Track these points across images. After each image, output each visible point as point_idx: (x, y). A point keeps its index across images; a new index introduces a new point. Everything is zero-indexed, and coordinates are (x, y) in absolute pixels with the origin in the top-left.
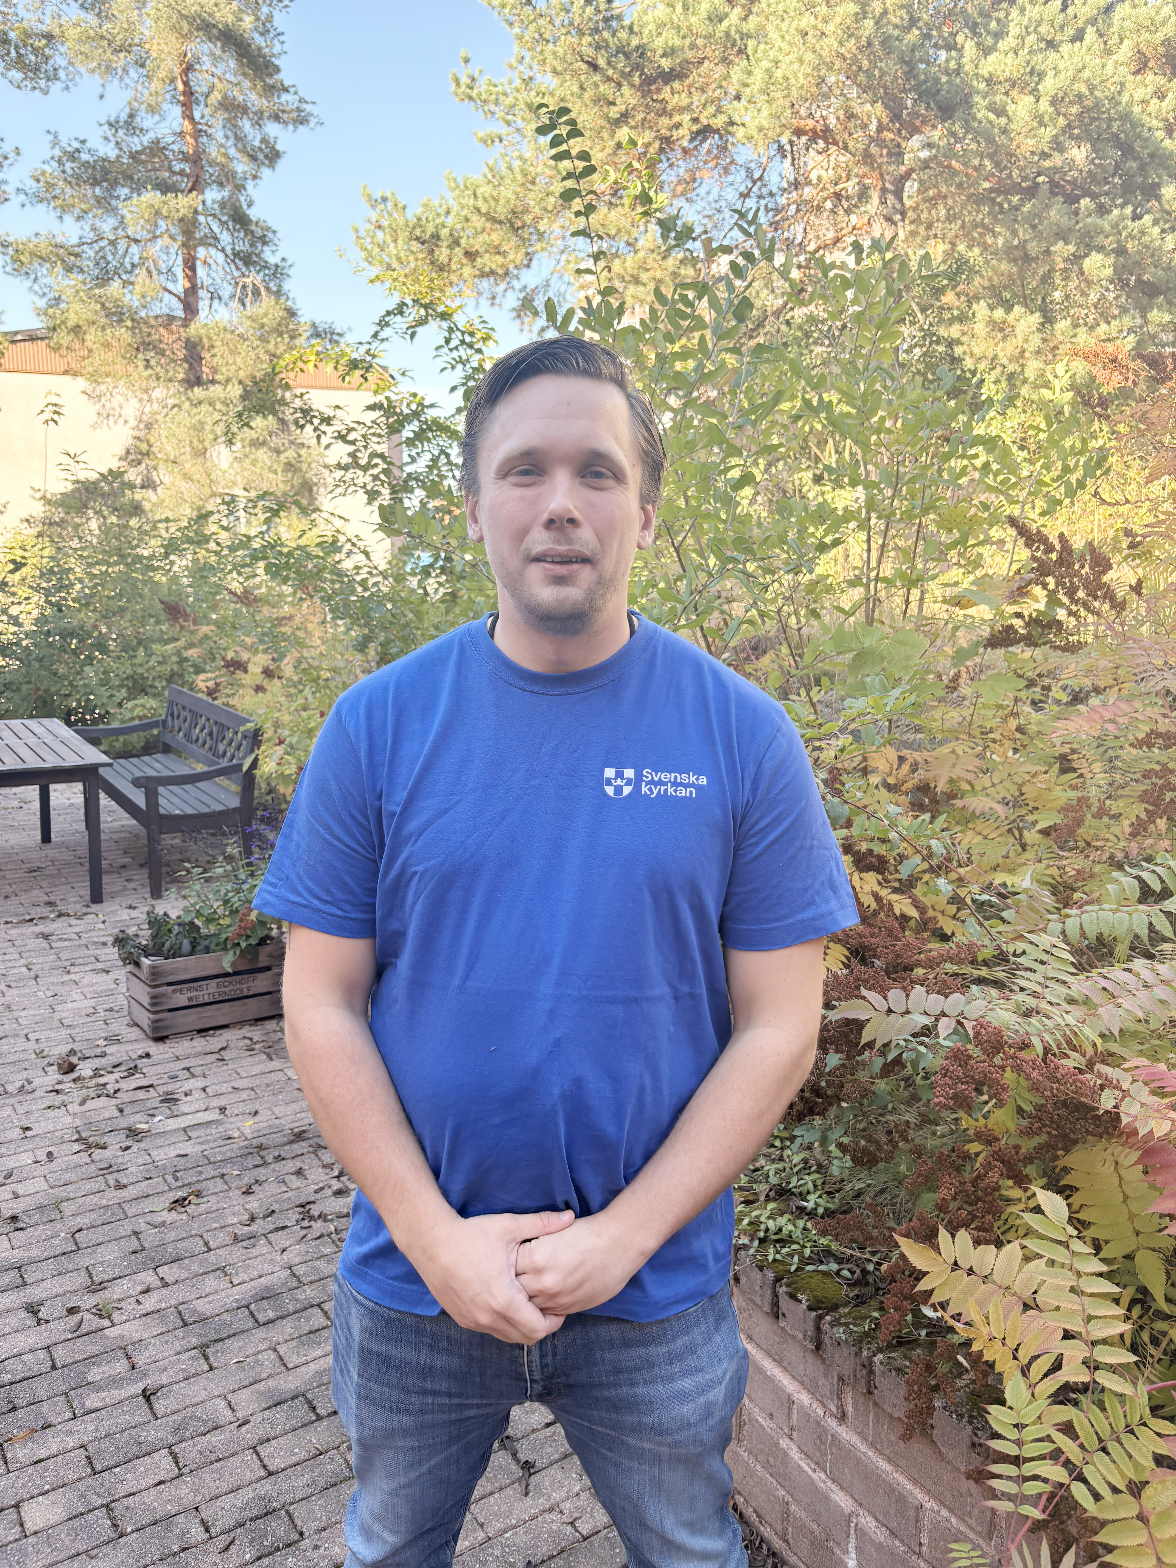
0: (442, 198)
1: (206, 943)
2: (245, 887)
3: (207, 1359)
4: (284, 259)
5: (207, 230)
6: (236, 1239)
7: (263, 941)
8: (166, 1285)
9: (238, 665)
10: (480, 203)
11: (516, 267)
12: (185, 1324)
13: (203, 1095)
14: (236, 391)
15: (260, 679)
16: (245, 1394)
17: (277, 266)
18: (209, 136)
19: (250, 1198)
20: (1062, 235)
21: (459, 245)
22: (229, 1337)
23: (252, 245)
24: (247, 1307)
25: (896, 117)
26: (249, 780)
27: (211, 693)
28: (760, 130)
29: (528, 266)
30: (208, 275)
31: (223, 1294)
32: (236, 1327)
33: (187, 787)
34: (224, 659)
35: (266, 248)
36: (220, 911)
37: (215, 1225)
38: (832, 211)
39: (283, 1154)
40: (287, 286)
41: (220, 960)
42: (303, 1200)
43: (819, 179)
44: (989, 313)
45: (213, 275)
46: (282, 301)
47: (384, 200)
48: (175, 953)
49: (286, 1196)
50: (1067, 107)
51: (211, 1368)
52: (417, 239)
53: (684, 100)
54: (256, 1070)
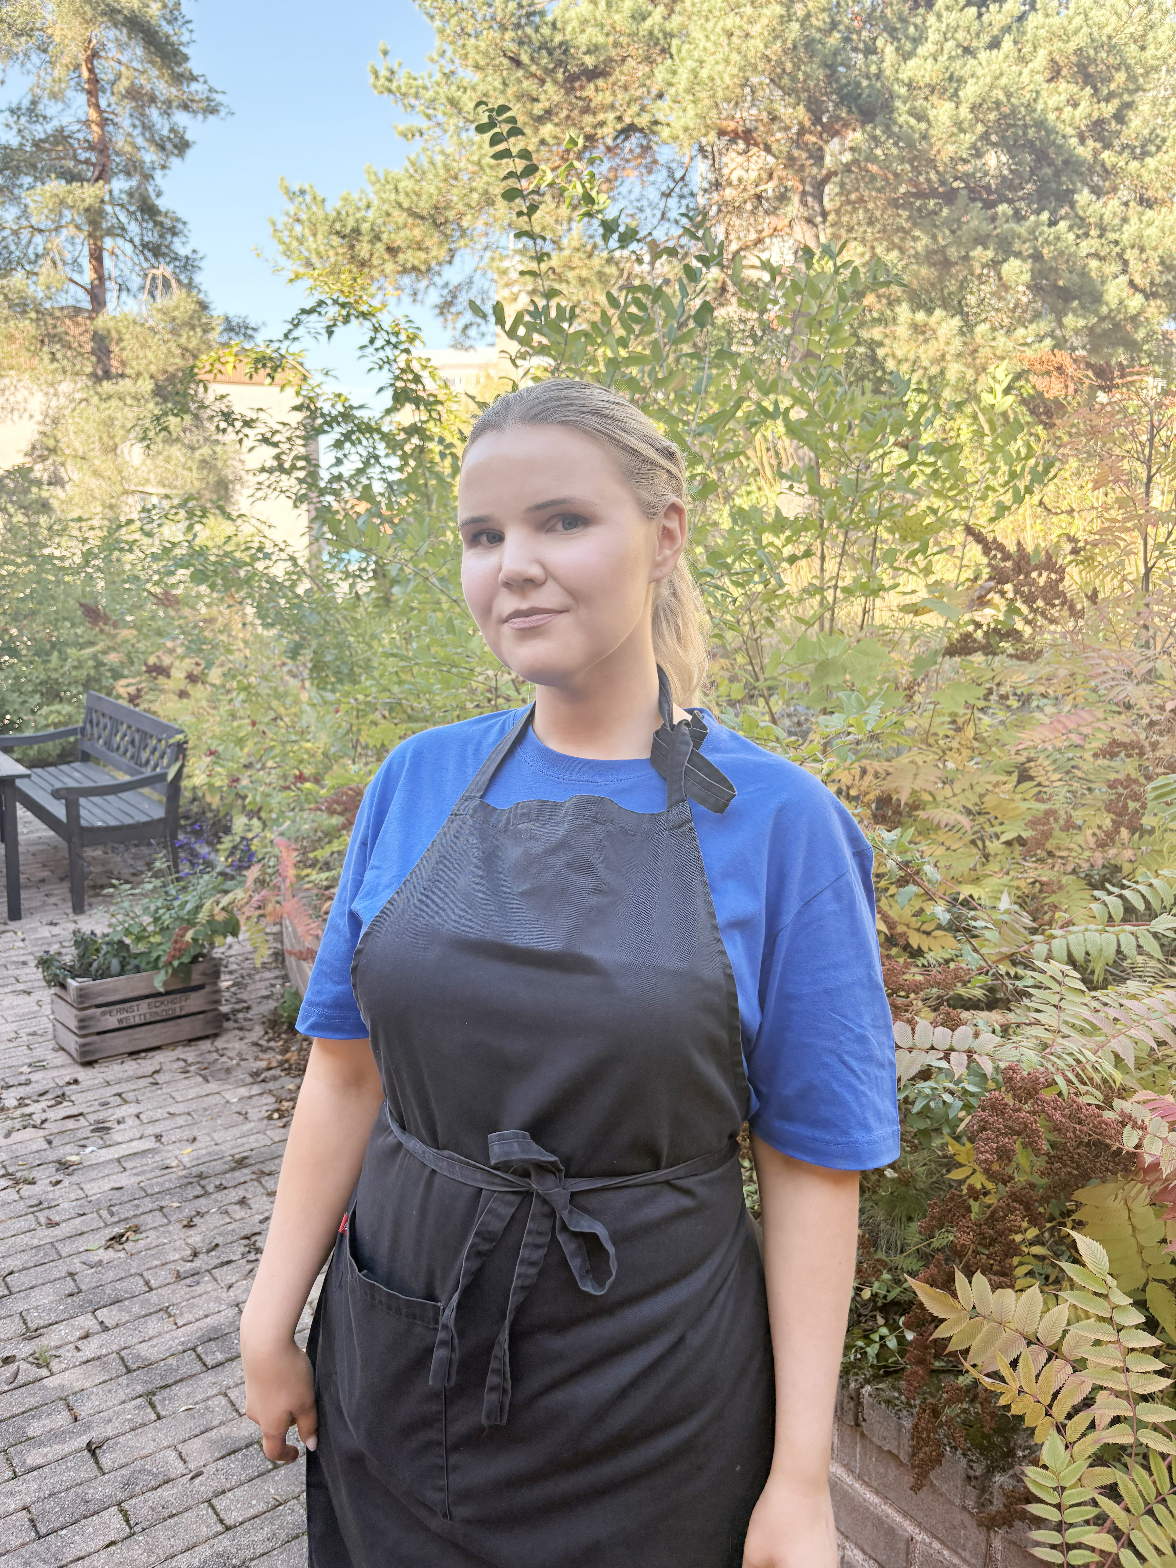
0: (363, 192)
1: (136, 962)
2: (176, 903)
3: (153, 1406)
4: (194, 251)
5: (115, 221)
6: (179, 1277)
7: (194, 960)
8: (106, 1329)
9: (160, 670)
10: (402, 198)
11: (440, 264)
12: (129, 1371)
13: (137, 1122)
14: (146, 386)
15: (183, 684)
16: (197, 1443)
17: (187, 258)
18: (115, 124)
19: (192, 1232)
20: (982, 241)
21: (380, 239)
22: (176, 1383)
23: (162, 236)
24: (194, 1349)
25: (817, 120)
26: (174, 789)
27: (133, 699)
28: (686, 129)
29: (450, 262)
30: (116, 266)
31: (168, 1336)
32: (183, 1371)
33: (109, 798)
34: (146, 664)
35: (175, 239)
36: (150, 928)
37: (156, 1262)
38: (753, 212)
39: (225, 1183)
40: (198, 278)
41: (151, 980)
42: (247, 1231)
43: (740, 180)
44: (911, 315)
45: (121, 266)
46: (194, 292)
47: (303, 192)
48: (104, 973)
49: (230, 1227)
50: (985, 114)
51: (159, 1417)
52: (338, 233)
53: (609, 99)
54: (192, 1094)
